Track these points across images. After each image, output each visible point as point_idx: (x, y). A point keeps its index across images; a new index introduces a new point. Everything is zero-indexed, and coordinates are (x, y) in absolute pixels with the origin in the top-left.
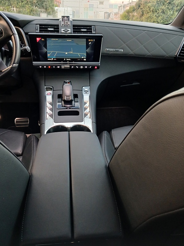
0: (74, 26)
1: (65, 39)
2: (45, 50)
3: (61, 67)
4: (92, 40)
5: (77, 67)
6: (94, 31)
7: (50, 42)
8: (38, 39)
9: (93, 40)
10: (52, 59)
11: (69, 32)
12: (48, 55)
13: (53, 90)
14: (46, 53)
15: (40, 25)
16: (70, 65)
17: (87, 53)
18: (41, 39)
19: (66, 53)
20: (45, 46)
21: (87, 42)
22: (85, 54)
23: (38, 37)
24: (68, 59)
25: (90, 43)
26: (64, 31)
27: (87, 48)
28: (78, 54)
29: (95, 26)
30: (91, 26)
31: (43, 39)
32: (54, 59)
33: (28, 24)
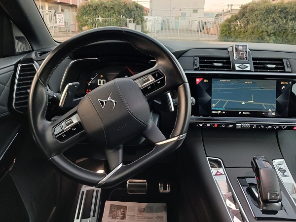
0: (254, 59)
1: (242, 80)
2: (208, 97)
3: (235, 126)
4: (287, 83)
5: (263, 127)
6: (288, 67)
7: (217, 85)
8: (198, 80)
9: (289, 83)
10: (220, 112)
11: (248, 69)
12: (213, 105)
13: (225, 167)
14: (210, 102)
15: (200, 58)
16: (250, 123)
17: (277, 103)
18: (203, 81)
19: (243, 103)
20: (209, 92)
21: (279, 86)
22: (274, 105)
23: (198, 78)
24: (245, 112)
25: (283, 87)
26: (239, 67)
27: (278, 95)
28: (263, 104)
29: (288, 59)
30: (281, 60)
31: (206, 81)
32: (222, 111)
33: (181, 56)
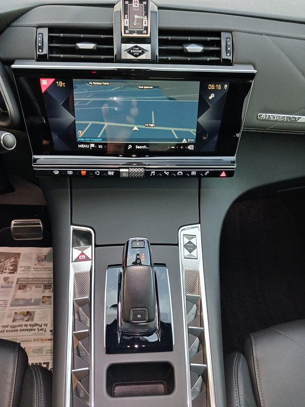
0: (162, 32)
1: (131, 82)
2: (68, 117)
4: (219, 87)
5: (167, 174)
6: (227, 51)
7: (83, 93)
8: (45, 83)
9: (223, 87)
10: (92, 145)
11: (146, 56)
12: (80, 134)
13: (96, 246)
14: (73, 127)
15: (52, 29)
16: (145, 168)
17: (199, 127)
18: (54, 84)
19: (136, 128)
20: (69, 105)
21: (204, 92)
22: (193, 131)
23: (45, 77)
24: (139, 145)
25: (212, 96)
26: (129, 52)
27: (200, 112)
28: (173, 130)
29: (231, 32)
30: (218, 33)
31: (61, 84)
32: (97, 144)
33: (9, 25)
